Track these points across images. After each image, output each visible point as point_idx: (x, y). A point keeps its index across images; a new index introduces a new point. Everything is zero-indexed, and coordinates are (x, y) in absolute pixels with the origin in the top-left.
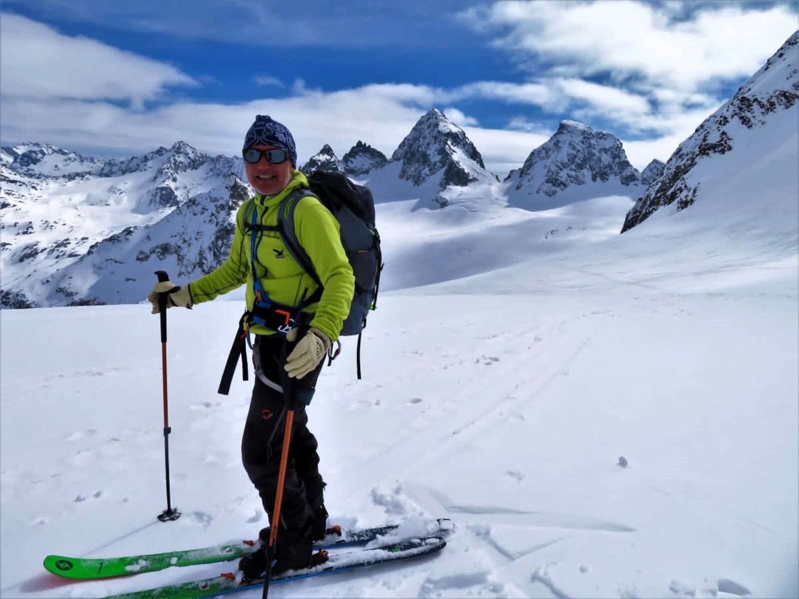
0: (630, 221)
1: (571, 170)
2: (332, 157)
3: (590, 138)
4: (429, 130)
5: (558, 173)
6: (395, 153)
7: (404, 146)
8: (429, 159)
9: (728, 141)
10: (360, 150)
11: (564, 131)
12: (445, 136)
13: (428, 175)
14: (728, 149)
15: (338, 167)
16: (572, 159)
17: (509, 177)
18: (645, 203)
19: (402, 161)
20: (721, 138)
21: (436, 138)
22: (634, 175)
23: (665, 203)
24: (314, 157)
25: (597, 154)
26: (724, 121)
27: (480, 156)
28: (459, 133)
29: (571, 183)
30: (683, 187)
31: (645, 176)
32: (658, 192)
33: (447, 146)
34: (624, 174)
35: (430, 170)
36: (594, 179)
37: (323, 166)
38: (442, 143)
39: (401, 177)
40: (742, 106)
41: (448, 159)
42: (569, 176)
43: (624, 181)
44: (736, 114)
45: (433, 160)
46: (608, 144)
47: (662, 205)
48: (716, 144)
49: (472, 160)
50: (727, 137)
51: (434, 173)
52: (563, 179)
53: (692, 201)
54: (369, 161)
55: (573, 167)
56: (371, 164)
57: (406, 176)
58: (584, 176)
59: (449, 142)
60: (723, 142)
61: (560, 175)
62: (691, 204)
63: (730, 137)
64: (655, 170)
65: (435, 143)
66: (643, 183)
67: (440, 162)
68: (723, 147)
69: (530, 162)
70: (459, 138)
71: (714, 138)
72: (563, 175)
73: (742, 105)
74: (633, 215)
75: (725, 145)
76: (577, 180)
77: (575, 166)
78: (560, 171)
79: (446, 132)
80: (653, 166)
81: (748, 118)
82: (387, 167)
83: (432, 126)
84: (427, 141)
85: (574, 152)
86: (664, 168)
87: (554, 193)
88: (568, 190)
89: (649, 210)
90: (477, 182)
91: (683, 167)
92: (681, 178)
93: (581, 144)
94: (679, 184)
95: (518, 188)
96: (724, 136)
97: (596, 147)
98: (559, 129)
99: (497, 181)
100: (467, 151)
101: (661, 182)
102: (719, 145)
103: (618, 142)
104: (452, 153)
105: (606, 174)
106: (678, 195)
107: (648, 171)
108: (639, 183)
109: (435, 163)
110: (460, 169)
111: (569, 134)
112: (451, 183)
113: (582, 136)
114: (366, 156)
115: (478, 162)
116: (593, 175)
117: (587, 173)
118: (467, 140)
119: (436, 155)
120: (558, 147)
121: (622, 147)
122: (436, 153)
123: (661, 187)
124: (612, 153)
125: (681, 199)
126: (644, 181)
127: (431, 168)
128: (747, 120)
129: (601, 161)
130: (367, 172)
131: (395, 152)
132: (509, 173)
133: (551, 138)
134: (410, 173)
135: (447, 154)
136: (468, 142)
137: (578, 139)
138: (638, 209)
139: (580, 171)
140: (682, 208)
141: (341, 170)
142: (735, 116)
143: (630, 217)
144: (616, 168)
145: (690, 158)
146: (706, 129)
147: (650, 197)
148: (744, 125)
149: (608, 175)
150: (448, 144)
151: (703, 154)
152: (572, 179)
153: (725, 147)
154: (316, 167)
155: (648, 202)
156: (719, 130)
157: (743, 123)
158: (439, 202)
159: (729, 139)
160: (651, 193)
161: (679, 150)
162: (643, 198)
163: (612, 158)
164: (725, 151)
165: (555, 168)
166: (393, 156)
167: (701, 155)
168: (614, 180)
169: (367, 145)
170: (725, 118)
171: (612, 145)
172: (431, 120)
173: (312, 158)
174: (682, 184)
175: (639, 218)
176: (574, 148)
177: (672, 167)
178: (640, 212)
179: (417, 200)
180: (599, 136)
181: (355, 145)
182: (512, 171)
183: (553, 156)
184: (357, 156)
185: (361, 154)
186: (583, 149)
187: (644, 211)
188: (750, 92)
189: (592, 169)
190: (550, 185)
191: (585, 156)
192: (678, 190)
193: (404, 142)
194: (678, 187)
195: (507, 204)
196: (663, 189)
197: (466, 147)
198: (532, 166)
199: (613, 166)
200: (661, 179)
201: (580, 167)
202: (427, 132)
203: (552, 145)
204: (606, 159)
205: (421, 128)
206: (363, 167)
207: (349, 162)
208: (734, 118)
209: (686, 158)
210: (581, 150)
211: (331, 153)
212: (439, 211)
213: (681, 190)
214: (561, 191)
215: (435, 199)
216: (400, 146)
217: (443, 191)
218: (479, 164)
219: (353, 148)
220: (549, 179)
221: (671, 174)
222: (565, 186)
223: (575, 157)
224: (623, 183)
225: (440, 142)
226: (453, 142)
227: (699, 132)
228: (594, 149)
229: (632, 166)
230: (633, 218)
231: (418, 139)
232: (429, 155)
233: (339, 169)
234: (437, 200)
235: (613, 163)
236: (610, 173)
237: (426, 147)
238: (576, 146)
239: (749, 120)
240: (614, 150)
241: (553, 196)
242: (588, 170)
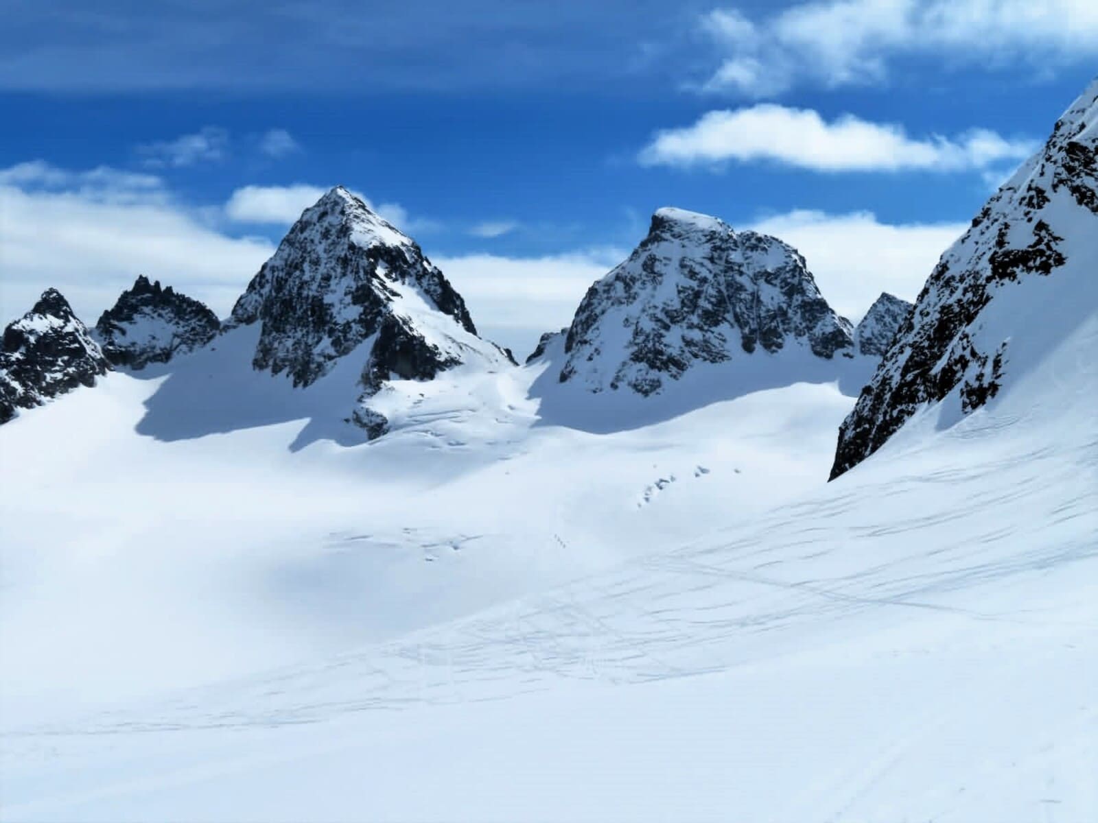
0: (851, 443)
1: (691, 326)
2: (67, 320)
3: (728, 249)
4: (324, 244)
5: (661, 336)
6: (239, 304)
7: (262, 287)
8: (331, 316)
9: (1053, 244)
10: (146, 299)
11: (664, 235)
12: (368, 257)
13: (330, 358)
14: (1055, 261)
15: (85, 345)
16: (691, 299)
17: (539, 351)
18: (879, 398)
19: (258, 325)
20: (1037, 238)
21: (345, 262)
22: (841, 333)
23: (930, 396)
24: (17, 322)
25: (750, 287)
26: (1037, 198)
27: (462, 301)
28: (403, 249)
29: (694, 361)
30: (967, 354)
31: (867, 334)
32: (906, 370)
33: (375, 282)
34: (817, 331)
35: (334, 344)
36: (748, 347)
37: (47, 345)
38: (362, 274)
39: (259, 364)
40: (1071, 164)
41: (379, 313)
42: (689, 343)
43: (818, 348)
44: (1061, 181)
45: (340, 320)
46: (771, 263)
47: (924, 401)
48: (1027, 252)
49: (441, 314)
50: (1050, 235)
51: (346, 352)
52: (674, 352)
53: (994, 388)
54: (172, 328)
55: (695, 319)
56: (175, 335)
57: (271, 363)
58: (724, 341)
59: (380, 271)
60: (1042, 247)
61: (663, 340)
62: (993, 395)
63: (1056, 235)
64: (888, 319)
65: (344, 275)
66: (864, 352)
67: (360, 321)
68: (1044, 259)
69: (588, 314)
70: (405, 261)
71: (1020, 239)
72: (673, 340)
73: (1073, 160)
74: (854, 429)
75: (1048, 253)
76: (709, 352)
77: (699, 316)
78: (662, 331)
79: (371, 246)
80: (881, 308)
81: (1090, 190)
82: (219, 341)
83: (333, 231)
84: (322, 270)
85: (694, 284)
86: (912, 313)
87: (655, 385)
88: (688, 375)
89: (891, 416)
90: (457, 369)
91: (957, 309)
92: (960, 334)
93: (707, 263)
94: (955, 347)
95: (564, 378)
96: (1043, 233)
97: (743, 269)
98: (652, 230)
99: (510, 363)
100: (427, 292)
101: (910, 345)
102: (1034, 252)
103: (795, 257)
104: (388, 299)
105: (774, 332)
106: (958, 375)
107: (871, 322)
108: (855, 351)
109: (348, 325)
110: (414, 337)
111: (677, 241)
112: (391, 374)
113: (709, 245)
114: (160, 315)
115: (457, 319)
116: (744, 337)
117: (729, 334)
118: (425, 263)
119: (349, 304)
120: (653, 272)
121: (805, 266)
122: (349, 299)
123: (911, 357)
124: (784, 280)
125: (967, 384)
126: (867, 346)
127: (339, 338)
128: (1089, 194)
129: (759, 301)
130: (166, 356)
131: (238, 302)
132: (538, 343)
133: (635, 253)
134: (281, 354)
135: (377, 302)
136: (430, 269)
137: (699, 253)
138: (865, 413)
139: (713, 329)
140: (974, 407)
141: (93, 354)
142: (1061, 185)
143: (850, 434)
144: (797, 319)
145: (970, 286)
146: (996, 217)
147: (889, 384)
148: (1083, 206)
149: (780, 336)
150: (377, 277)
151: (1002, 277)
152: (694, 349)
153: (1049, 257)
154: (23, 349)
155: (888, 396)
156: (1030, 220)
157: (1080, 202)
158: (364, 425)
159: (1056, 239)
160: (891, 373)
161: (943, 268)
162: (874, 387)
163: (785, 294)
164: (1050, 266)
165: (653, 325)
166: (234, 312)
167: (998, 279)
168: (795, 347)
169: (163, 288)
170: (1040, 192)
171: (782, 265)
172: (330, 219)
173: (11, 325)
174: (964, 349)
175: (871, 436)
176: (693, 274)
177: (929, 309)
178: (871, 421)
179: (306, 421)
180: (747, 245)
181: (130, 287)
182: (545, 338)
183: (643, 295)
184: (136, 317)
185: (147, 310)
186: (715, 276)
187: (881, 418)
188: (1084, 132)
189: (739, 321)
190: (643, 365)
191: (720, 291)
192: (956, 362)
193: (261, 275)
194: (956, 356)
195: (538, 417)
196: (920, 363)
197: (425, 282)
198: (595, 320)
199: (790, 312)
200: (911, 338)
201: (712, 318)
202: (320, 249)
203: (636, 269)
204: (771, 296)
205: (306, 239)
206: (154, 342)
207: (116, 332)
208: (1058, 189)
209: (961, 286)
210: (710, 277)
211: (65, 312)
212: (365, 446)
213: (963, 362)
214: (672, 380)
215: (350, 416)
216: (252, 286)
217: (371, 395)
218: (461, 324)
219: (126, 295)
220: (640, 351)
221: (931, 326)
222: (681, 366)
223: (697, 295)
224: (817, 353)
225: (357, 273)
226: (391, 272)
227: (981, 227)
228: (741, 273)
229: (833, 312)
230: (857, 436)
231: (298, 266)
232: (332, 305)
233: (89, 351)
234: (358, 420)
235: (789, 306)
236: (785, 331)
237: (320, 286)
238: (697, 269)
239: (1093, 194)
240: (788, 275)
241: (652, 395)
242: (732, 326)
